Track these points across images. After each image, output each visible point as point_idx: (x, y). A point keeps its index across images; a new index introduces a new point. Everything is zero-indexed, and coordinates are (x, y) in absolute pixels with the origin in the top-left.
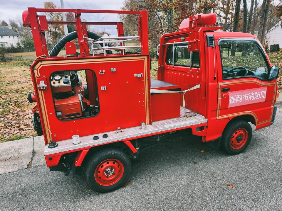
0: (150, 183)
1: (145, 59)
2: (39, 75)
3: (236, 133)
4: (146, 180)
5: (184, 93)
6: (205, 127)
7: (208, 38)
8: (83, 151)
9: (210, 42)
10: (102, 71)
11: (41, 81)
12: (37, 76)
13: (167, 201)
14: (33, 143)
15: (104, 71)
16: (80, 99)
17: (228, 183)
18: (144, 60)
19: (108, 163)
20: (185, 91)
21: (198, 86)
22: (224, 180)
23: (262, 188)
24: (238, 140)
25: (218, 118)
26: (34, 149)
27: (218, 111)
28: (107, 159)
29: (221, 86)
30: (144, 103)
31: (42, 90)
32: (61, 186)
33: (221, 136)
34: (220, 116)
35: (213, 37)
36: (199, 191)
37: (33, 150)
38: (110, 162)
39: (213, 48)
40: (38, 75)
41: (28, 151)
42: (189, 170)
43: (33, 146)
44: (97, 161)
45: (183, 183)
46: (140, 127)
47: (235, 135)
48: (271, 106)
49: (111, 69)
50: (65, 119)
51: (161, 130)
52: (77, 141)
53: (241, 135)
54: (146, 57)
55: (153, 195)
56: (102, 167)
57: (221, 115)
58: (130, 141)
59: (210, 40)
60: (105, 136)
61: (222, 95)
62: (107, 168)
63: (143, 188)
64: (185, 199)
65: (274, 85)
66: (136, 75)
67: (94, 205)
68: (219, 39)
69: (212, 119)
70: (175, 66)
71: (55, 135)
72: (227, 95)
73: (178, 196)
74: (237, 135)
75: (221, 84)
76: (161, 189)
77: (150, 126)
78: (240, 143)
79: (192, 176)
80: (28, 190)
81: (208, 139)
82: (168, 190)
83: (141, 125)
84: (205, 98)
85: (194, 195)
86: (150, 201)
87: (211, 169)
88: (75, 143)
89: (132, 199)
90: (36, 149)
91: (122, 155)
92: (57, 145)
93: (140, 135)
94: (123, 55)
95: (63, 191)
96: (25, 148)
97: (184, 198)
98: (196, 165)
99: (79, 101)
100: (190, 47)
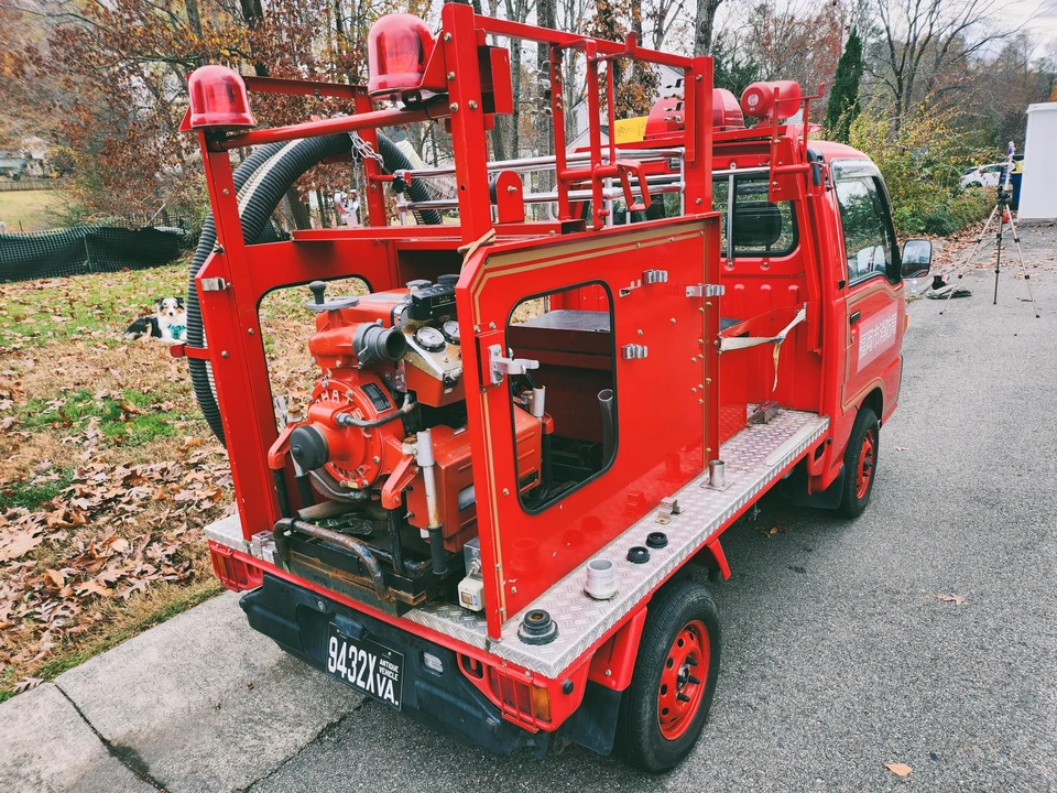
14: (78, 710)
20: (783, 334)
26: (107, 737)
37: (103, 740)
41: (83, 757)
43: (87, 721)
90: (117, 732)
96: (50, 750)
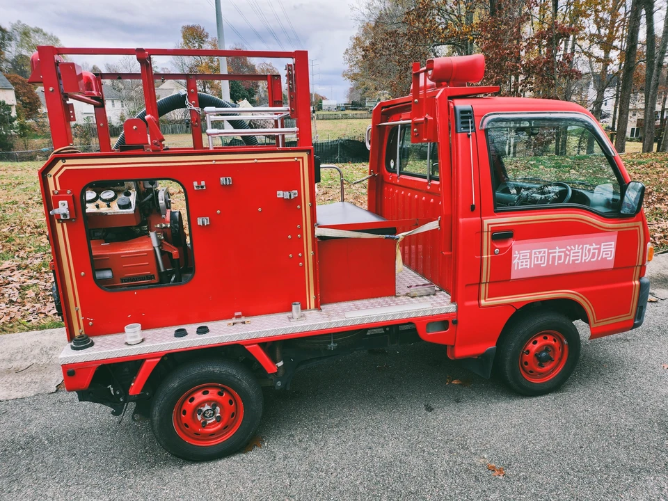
0: (306, 449)
1: (302, 158)
2: (59, 189)
3: (535, 343)
4: (300, 441)
5: (398, 239)
6: (450, 324)
7: (458, 112)
8: (148, 361)
9: (462, 123)
10: (199, 183)
11: (60, 202)
12: (53, 191)
13: (332, 494)
15: (203, 183)
16: (155, 244)
17: (493, 464)
18: (300, 160)
19: (205, 393)
21: (434, 225)
22: (486, 456)
23: (575, 485)
24: (541, 361)
25: (483, 302)
27: (483, 287)
28: (205, 382)
29: (490, 226)
30: (302, 259)
31: (64, 221)
32: (109, 438)
33: (495, 347)
34: (488, 297)
35: (470, 111)
36: (414, 477)
38: (210, 391)
39: (469, 136)
40: (56, 189)
42: (407, 425)
44: (177, 387)
45: (384, 454)
46: (289, 314)
47: (533, 348)
48: (631, 281)
49: (221, 179)
50: (121, 286)
51: (337, 323)
52: (135, 337)
53: (547, 348)
54: (305, 155)
55: (305, 476)
56: (192, 400)
57: (491, 295)
58: (259, 344)
59: (462, 118)
60: (202, 331)
61: (493, 248)
62: (202, 404)
63: (286, 457)
64: (376, 493)
65: (638, 228)
66: (280, 194)
67: (165, 488)
68: (486, 116)
69: (468, 304)
70: (403, 176)
71: (90, 321)
72: (506, 248)
73: (361, 483)
74: (537, 346)
75: (490, 222)
76: (328, 466)
77: (315, 313)
78: (548, 367)
79: (409, 440)
80: (41, 441)
81: (460, 352)
82: (343, 469)
83: (290, 310)
84: (450, 253)
85: (398, 486)
86: (293, 490)
87: (463, 426)
88: (129, 341)
89: (253, 482)
91: (240, 376)
92: (92, 344)
93: (284, 333)
94: (281, 147)
95: (111, 448)
97: (373, 491)
98: (429, 414)
99: (152, 249)
100: (416, 132)
